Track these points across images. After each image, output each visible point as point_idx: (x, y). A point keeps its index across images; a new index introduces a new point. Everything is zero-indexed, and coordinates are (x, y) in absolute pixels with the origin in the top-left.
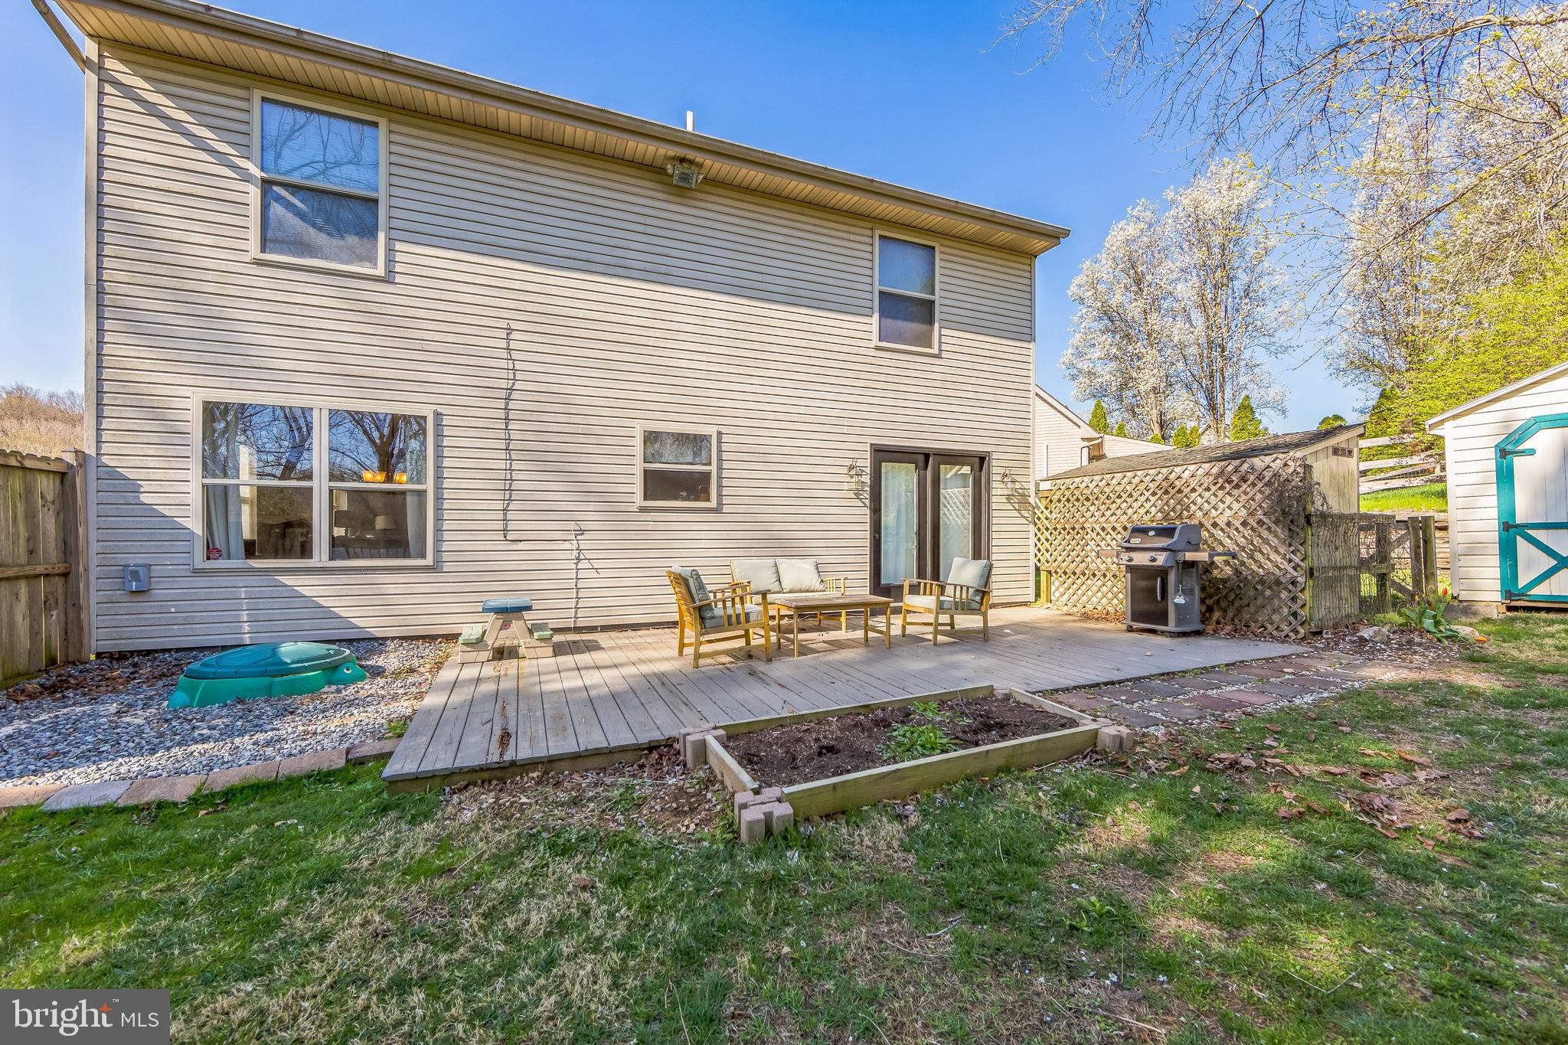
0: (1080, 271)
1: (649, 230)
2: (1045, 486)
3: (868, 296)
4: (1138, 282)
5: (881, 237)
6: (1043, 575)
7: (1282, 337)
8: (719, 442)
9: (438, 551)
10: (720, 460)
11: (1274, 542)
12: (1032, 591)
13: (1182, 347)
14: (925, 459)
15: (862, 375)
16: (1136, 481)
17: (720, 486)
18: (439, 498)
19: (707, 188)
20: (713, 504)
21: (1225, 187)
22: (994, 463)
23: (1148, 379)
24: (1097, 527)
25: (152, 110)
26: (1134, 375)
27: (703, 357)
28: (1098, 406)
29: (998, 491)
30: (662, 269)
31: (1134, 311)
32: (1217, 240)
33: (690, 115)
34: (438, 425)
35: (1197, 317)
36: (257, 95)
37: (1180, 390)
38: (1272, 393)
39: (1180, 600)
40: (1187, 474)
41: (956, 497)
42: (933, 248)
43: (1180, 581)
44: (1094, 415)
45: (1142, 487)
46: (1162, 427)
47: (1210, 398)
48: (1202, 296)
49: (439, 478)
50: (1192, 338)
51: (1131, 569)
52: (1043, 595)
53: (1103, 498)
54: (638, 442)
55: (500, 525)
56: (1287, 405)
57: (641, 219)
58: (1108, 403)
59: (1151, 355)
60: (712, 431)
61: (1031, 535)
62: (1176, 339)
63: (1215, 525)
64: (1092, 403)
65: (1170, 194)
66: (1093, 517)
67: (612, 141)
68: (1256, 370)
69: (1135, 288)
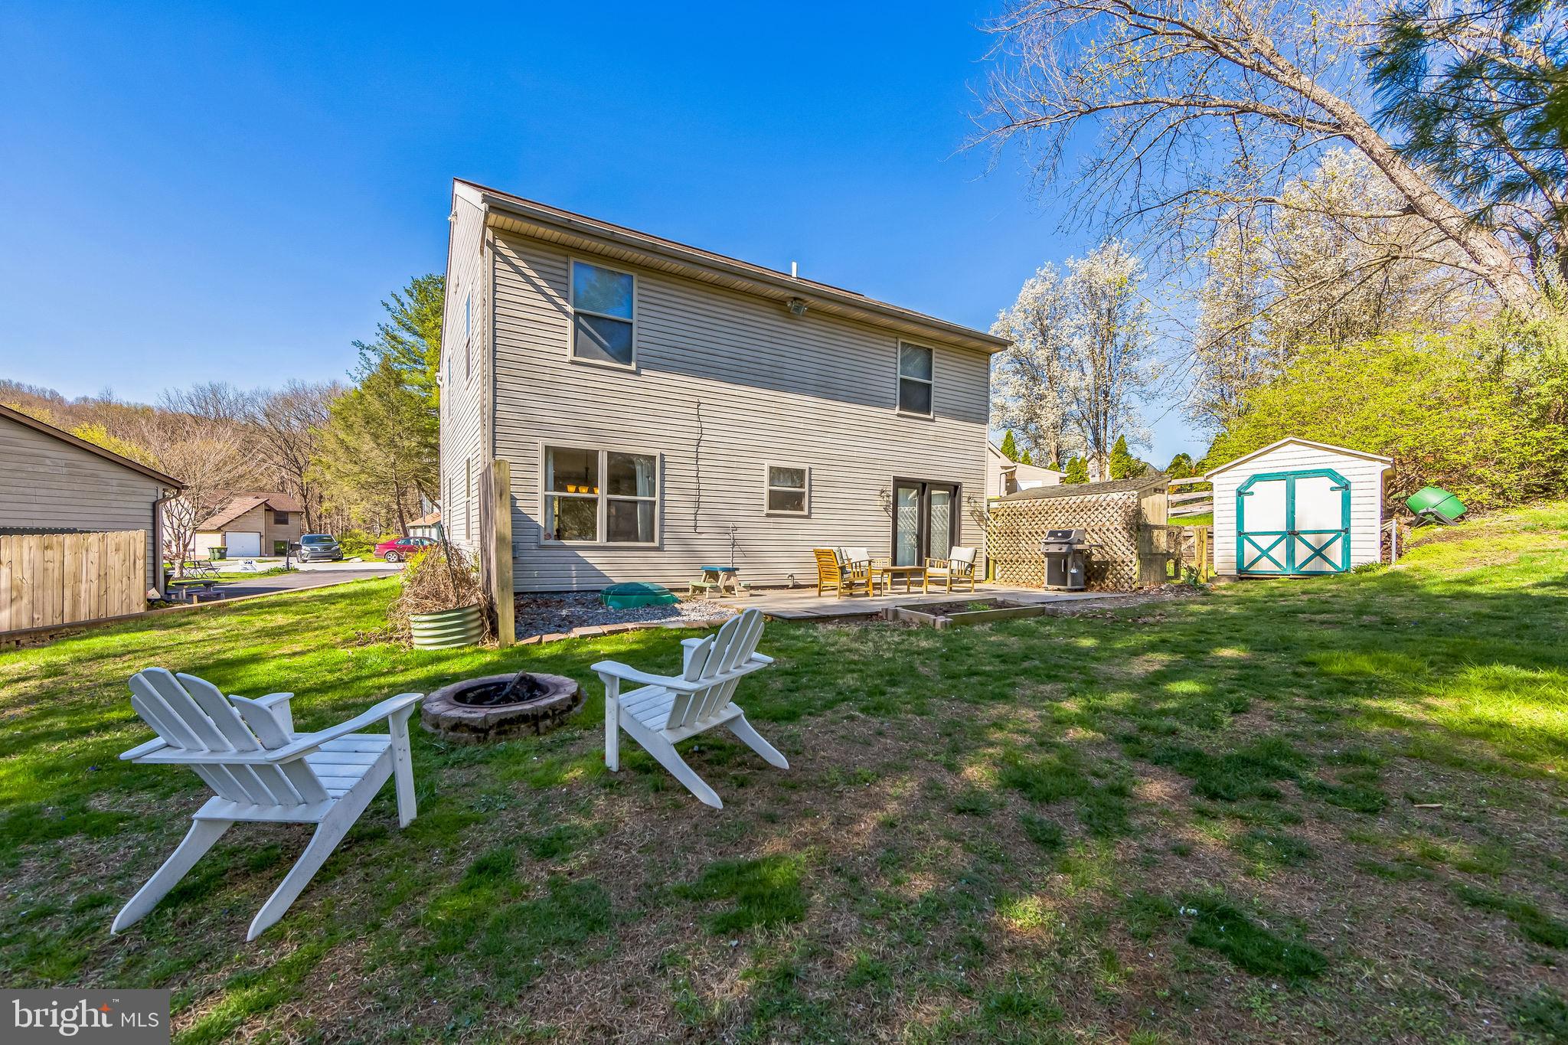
0: (997, 319)
1: (774, 340)
2: (994, 505)
3: (894, 381)
4: (1043, 332)
5: (902, 343)
6: (991, 563)
7: (1151, 388)
8: (810, 474)
9: (661, 538)
10: (810, 485)
11: (1122, 540)
12: (983, 574)
13: (1076, 391)
14: (923, 487)
15: (889, 432)
16: (1050, 504)
17: (810, 502)
18: (662, 506)
19: (810, 314)
20: (806, 513)
21: (1113, 261)
22: (964, 490)
23: (1048, 417)
24: (1027, 532)
25: (517, 270)
26: (1038, 412)
27: (802, 420)
28: (1008, 436)
29: (966, 509)
30: (780, 364)
31: (1041, 356)
32: (1105, 305)
33: (794, 265)
34: (662, 461)
35: (1089, 369)
36: (572, 260)
37: (1072, 425)
38: (1142, 431)
39: (1074, 571)
40: (1079, 501)
41: (940, 509)
42: (930, 350)
43: (1074, 560)
44: (1005, 444)
45: (1053, 508)
46: (1058, 455)
47: (1095, 433)
48: (1093, 352)
49: (662, 493)
50: (1084, 384)
51: (1047, 555)
52: (991, 576)
53: (1030, 513)
54: (766, 473)
55: (692, 523)
56: (1152, 442)
57: (769, 333)
58: (1016, 433)
59: (1051, 396)
60: (806, 467)
61: (984, 537)
62: (1072, 385)
63: (1093, 530)
64: (1004, 433)
65: (1070, 263)
66: (1025, 526)
67: (760, 288)
68: (1131, 412)
69: (1041, 339)
